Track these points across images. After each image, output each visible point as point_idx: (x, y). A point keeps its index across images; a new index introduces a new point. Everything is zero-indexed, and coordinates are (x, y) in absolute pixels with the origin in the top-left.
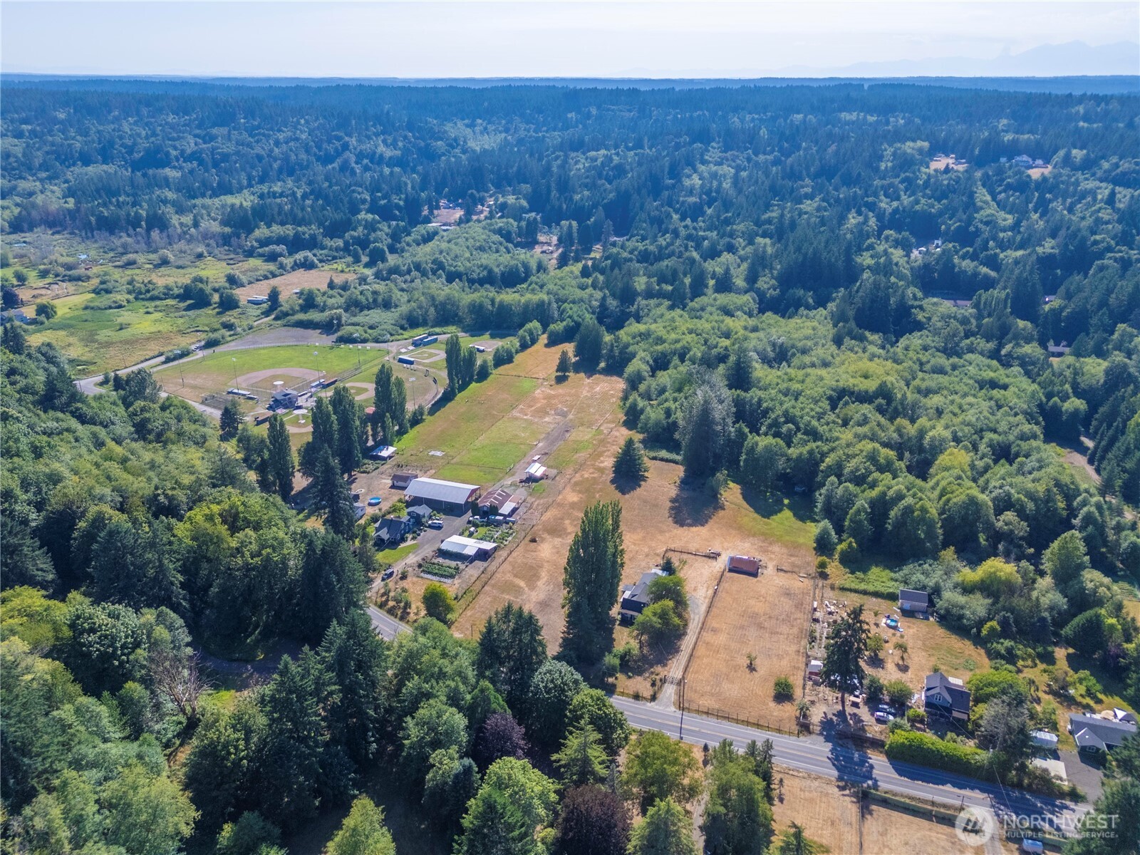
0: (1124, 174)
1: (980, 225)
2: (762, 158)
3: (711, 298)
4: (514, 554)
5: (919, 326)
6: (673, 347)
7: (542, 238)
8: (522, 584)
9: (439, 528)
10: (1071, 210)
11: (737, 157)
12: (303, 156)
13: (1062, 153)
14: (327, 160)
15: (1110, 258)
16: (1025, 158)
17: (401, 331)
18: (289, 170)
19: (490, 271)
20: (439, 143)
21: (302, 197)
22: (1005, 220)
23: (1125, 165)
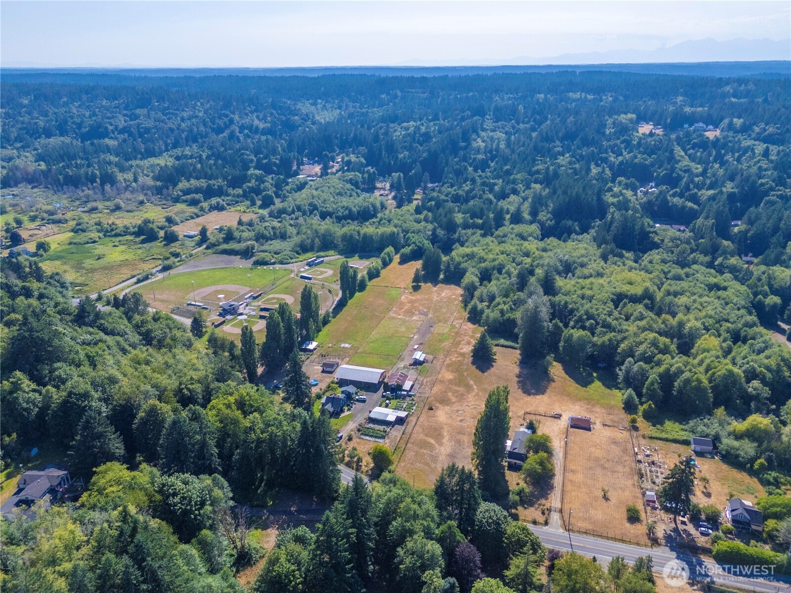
0: (770, 135)
1: (681, 173)
2: (522, 126)
3: (507, 228)
4: (421, 419)
5: (655, 246)
6: (492, 264)
7: (379, 185)
8: (433, 441)
9: (364, 401)
10: (738, 160)
11: (506, 125)
12: (202, 128)
13: (726, 121)
14: (219, 131)
15: (773, 195)
16: (701, 124)
17: (297, 256)
18: (193, 138)
19: (350, 211)
20: (296, 117)
21: (206, 158)
22: (697, 169)
23: (771, 129)
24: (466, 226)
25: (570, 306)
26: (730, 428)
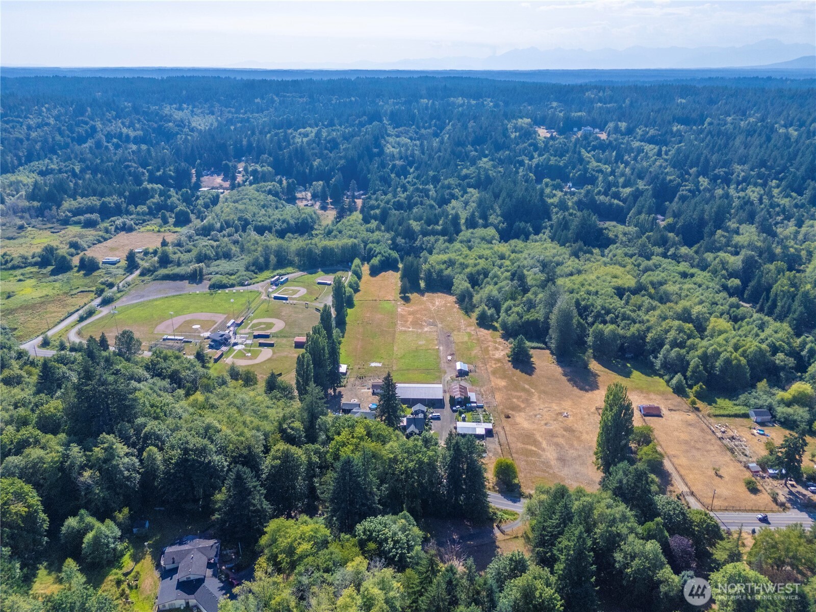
0: (653, 137)
1: (594, 173)
2: (423, 131)
3: (466, 234)
4: (507, 429)
5: (613, 242)
6: (476, 268)
7: (299, 195)
8: (534, 448)
9: (438, 418)
10: (635, 159)
11: (409, 131)
12: (58, 138)
13: (611, 125)
14: (81, 140)
15: (683, 190)
16: (589, 128)
17: (255, 275)
18: (50, 150)
19: (288, 223)
20: (171, 124)
21: (80, 171)
22: (607, 169)
23: (652, 132)
24: (425, 234)
25: (583, 303)
26: (778, 397)
